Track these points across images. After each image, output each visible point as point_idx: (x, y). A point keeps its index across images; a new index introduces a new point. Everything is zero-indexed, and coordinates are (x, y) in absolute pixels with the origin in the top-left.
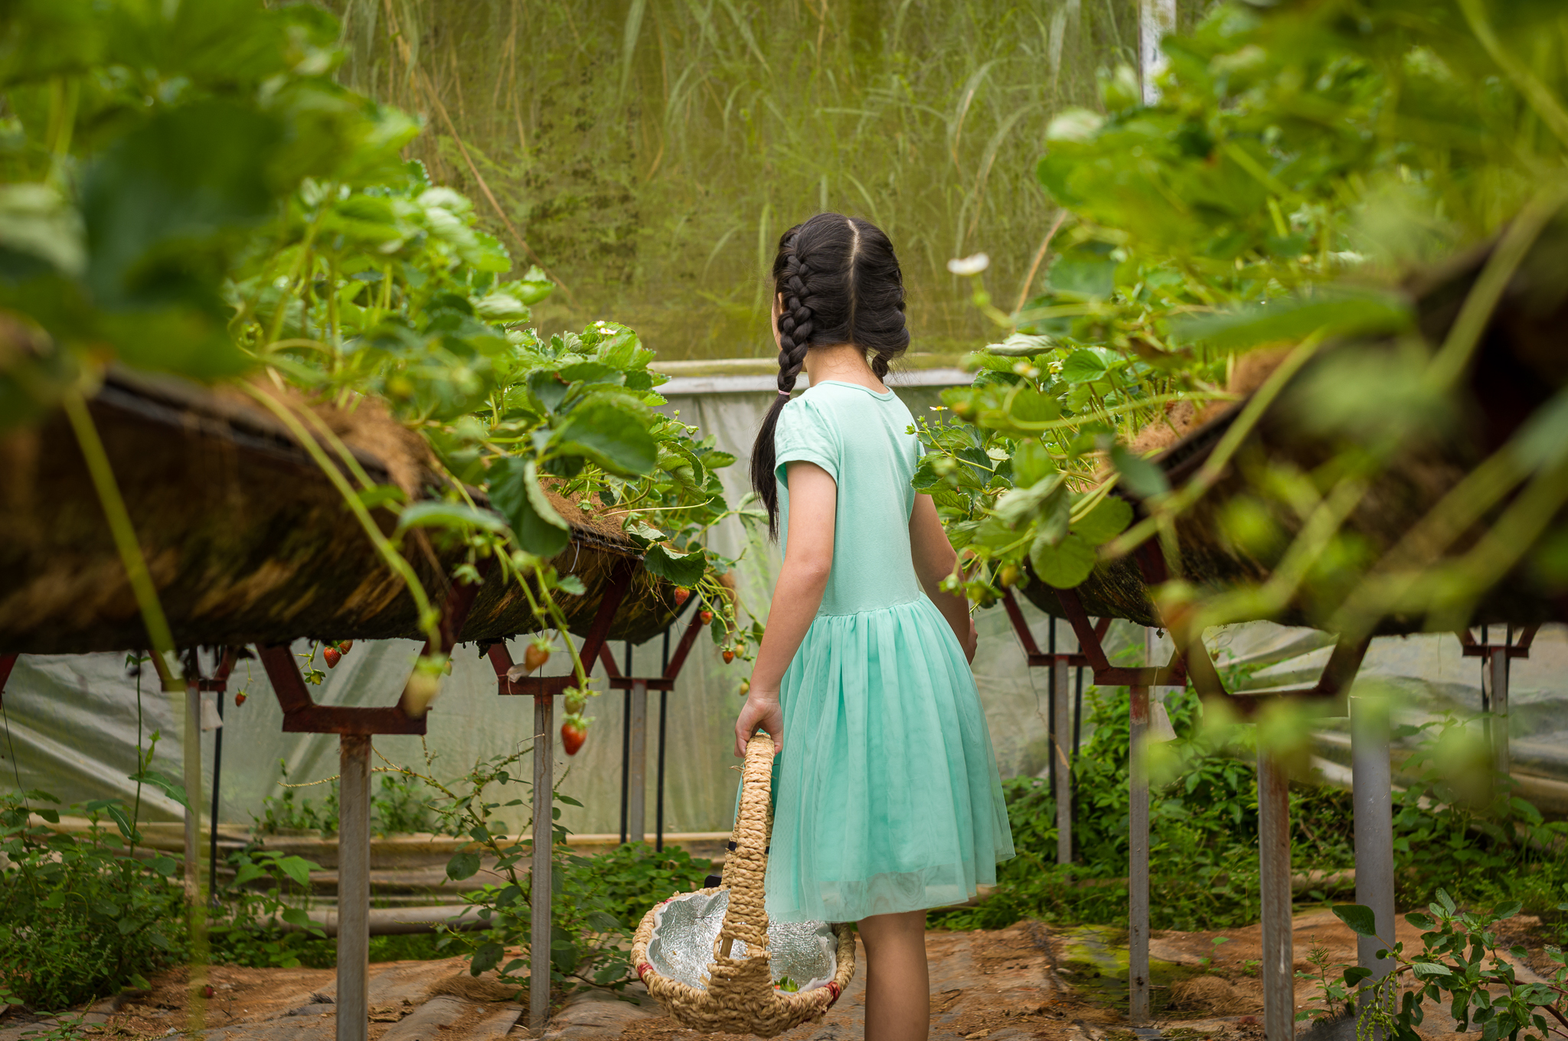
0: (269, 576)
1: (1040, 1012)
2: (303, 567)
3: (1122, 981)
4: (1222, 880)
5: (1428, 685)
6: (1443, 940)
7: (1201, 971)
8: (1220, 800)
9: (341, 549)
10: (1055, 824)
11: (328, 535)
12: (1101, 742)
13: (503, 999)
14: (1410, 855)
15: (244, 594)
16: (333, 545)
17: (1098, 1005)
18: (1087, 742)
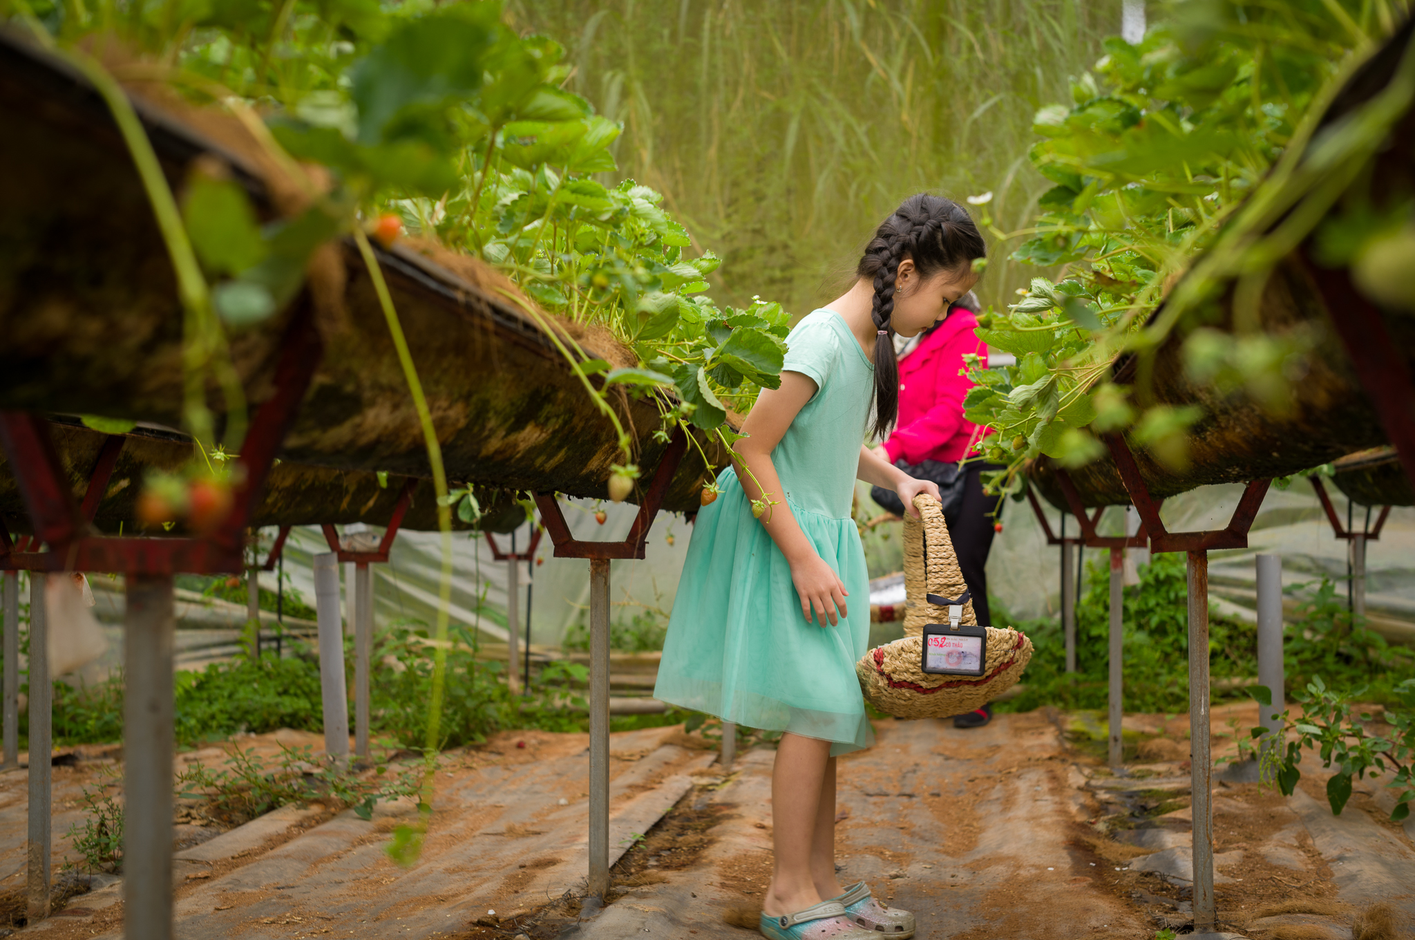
0: (531, 436)
1: (1051, 758)
2: (554, 432)
3: (1105, 743)
4: (1174, 683)
5: (1312, 559)
6: (1316, 709)
7: (1158, 736)
8: (1173, 632)
9: (581, 424)
10: (1064, 646)
11: (571, 412)
12: (1095, 596)
13: (705, 748)
14: (1298, 668)
15: (515, 445)
16: (576, 420)
17: (1089, 755)
18: (1086, 597)
